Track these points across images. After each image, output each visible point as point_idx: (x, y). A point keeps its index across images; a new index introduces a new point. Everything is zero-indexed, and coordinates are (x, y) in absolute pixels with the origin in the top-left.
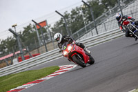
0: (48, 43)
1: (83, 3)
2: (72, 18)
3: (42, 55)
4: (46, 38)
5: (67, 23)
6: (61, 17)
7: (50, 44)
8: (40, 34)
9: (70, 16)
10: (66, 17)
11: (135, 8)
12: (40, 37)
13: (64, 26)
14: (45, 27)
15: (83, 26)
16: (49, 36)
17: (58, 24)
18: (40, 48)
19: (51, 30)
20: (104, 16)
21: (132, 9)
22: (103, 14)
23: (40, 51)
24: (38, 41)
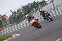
0: (6, 25)
1: (22, 7)
2: (18, 14)
3: (4, 30)
4: (6, 22)
5: (15, 16)
6: (12, 13)
7: (7, 25)
8: (3, 21)
9: (16, 13)
10: (15, 13)
11: (46, 9)
12: (3, 22)
13: (14, 17)
14: (6, 18)
15: (22, 17)
16: (7, 21)
17: (11, 16)
18: (3, 27)
19: (8, 19)
20: (32, 13)
21: (44, 9)
22: (32, 12)
23: (3, 28)
24: (2, 24)
